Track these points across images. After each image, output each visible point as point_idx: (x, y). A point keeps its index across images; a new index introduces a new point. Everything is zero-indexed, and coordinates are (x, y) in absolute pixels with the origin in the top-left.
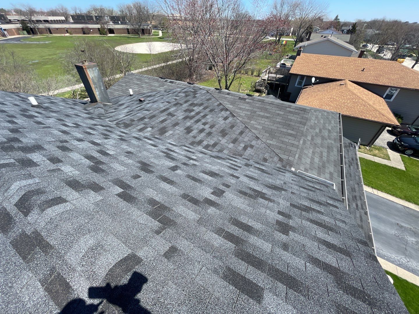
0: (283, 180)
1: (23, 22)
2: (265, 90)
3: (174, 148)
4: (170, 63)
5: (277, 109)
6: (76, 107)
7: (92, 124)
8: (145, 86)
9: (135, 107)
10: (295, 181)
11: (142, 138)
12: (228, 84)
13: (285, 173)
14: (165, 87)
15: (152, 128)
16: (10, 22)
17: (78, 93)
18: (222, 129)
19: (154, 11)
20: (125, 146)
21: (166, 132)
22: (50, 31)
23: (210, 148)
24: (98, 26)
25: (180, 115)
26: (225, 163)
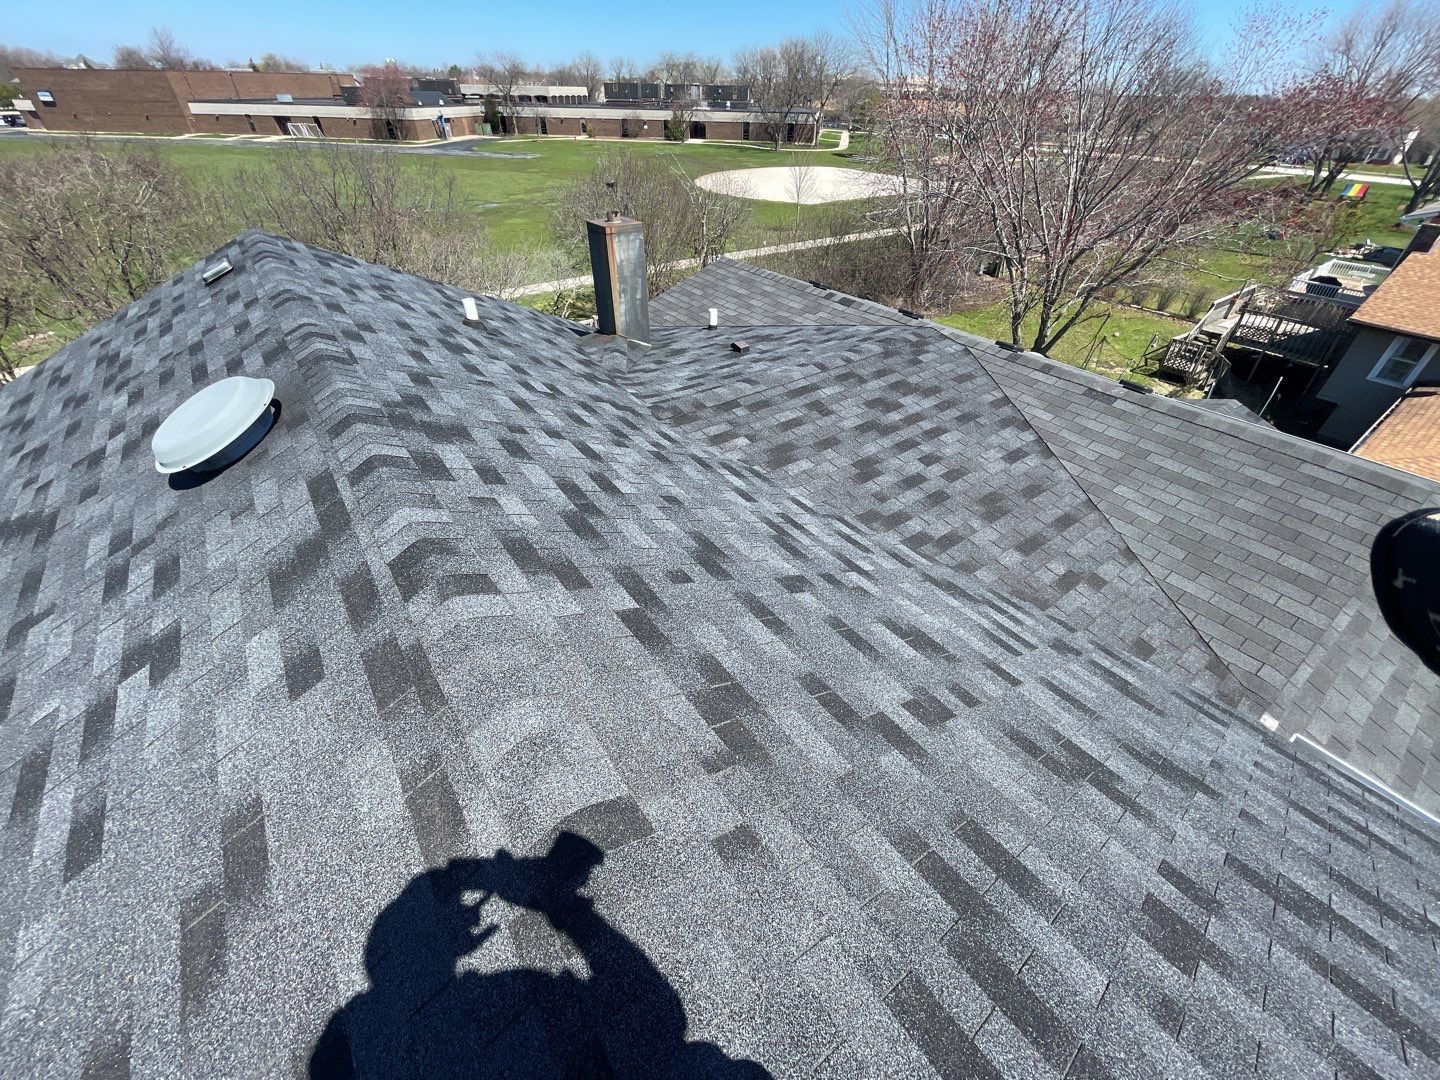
0: (1209, 752)
1: (489, 101)
2: (1204, 375)
3: (805, 519)
4: (853, 237)
5: (1253, 460)
6: (560, 339)
7: (591, 396)
8: (760, 304)
9: (714, 366)
10: (1270, 772)
11: (715, 465)
12: (1050, 333)
13: (1224, 724)
14: (821, 314)
15: (752, 438)
16: (462, 100)
17: (570, 300)
18: (988, 490)
19: (843, 70)
20: (663, 478)
21: (790, 460)
22: (543, 125)
23: (927, 548)
24: (666, 115)
25: (850, 414)
26: (975, 616)
